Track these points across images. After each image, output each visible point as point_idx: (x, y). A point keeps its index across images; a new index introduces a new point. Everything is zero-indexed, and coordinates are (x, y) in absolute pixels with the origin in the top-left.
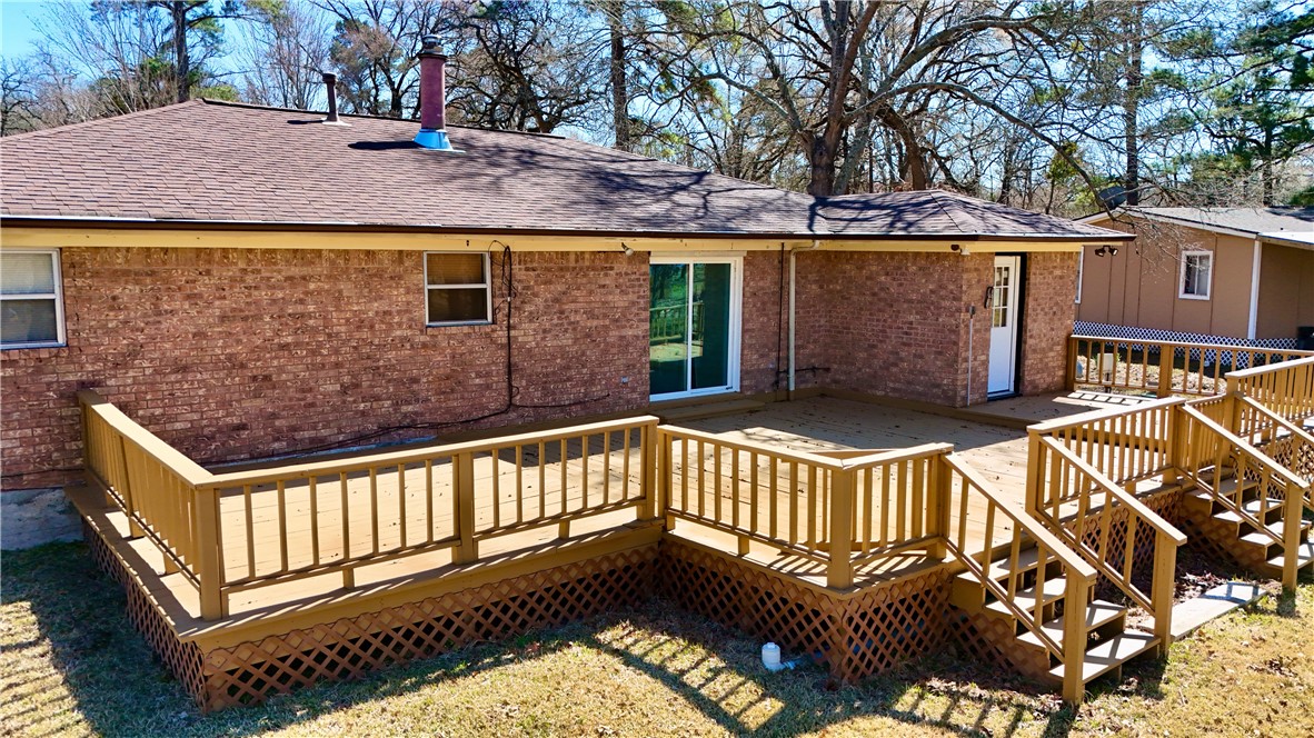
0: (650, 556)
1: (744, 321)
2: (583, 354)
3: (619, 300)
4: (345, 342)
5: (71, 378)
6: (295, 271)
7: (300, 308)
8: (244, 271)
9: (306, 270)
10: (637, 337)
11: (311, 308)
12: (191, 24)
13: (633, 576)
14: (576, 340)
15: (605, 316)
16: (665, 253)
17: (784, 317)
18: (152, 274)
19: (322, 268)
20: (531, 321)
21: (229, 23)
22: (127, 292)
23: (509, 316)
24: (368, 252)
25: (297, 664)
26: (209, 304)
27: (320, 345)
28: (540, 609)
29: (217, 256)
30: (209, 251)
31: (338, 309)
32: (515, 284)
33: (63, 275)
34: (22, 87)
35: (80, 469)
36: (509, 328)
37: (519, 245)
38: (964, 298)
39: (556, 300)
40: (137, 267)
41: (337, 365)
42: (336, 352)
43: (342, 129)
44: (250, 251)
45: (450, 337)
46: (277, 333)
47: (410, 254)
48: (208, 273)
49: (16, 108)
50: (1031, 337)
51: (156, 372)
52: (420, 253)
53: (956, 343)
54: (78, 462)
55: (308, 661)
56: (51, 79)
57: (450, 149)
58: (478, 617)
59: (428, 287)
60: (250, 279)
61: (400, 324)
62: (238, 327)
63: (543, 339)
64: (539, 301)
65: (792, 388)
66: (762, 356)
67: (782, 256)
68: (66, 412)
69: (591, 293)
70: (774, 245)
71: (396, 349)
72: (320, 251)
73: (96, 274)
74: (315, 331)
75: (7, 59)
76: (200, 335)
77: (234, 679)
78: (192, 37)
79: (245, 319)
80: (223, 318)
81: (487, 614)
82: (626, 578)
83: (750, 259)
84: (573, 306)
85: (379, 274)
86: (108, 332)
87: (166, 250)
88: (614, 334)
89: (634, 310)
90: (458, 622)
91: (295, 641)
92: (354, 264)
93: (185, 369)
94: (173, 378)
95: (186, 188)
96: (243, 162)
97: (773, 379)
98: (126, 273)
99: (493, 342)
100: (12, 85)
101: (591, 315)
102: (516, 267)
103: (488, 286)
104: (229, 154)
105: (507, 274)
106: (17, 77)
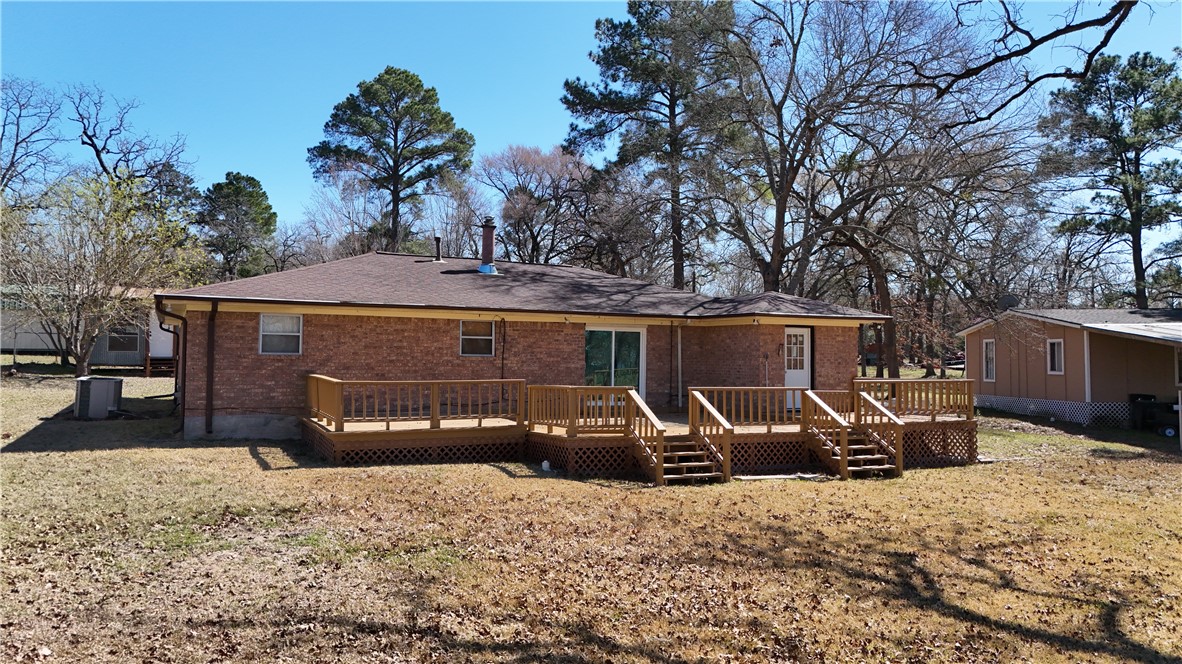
0: (521, 441)
1: (648, 364)
2: (545, 375)
3: (566, 348)
4: (420, 361)
5: (303, 368)
6: (399, 327)
7: (400, 344)
8: (376, 326)
9: (403, 327)
10: (577, 368)
11: (405, 344)
12: (403, 200)
13: (512, 448)
14: (540, 368)
15: (559, 356)
16: (595, 324)
17: (674, 363)
18: (337, 326)
19: (411, 326)
20: (515, 356)
21: (426, 197)
22: (327, 333)
23: (503, 353)
24: (433, 320)
25: (366, 453)
26: (360, 340)
27: (408, 361)
28: (466, 453)
29: (365, 319)
30: (363, 317)
31: (418, 345)
32: (507, 337)
33: (304, 326)
34: (296, 244)
35: (303, 408)
36: (503, 359)
37: (509, 318)
38: (762, 350)
39: (530, 346)
40: (332, 323)
41: (416, 371)
42: (415, 365)
43: (442, 264)
44: (379, 317)
45: (472, 362)
46: (389, 355)
47: (453, 321)
48: (361, 326)
49: (291, 259)
50: (820, 376)
51: (336, 369)
52: (459, 320)
53: (758, 376)
54: (302, 405)
55: (370, 454)
56: (314, 239)
57: (496, 273)
58: (439, 451)
59: (461, 337)
60: (378, 330)
61: (447, 354)
62: (371, 351)
63: (522, 366)
64: (520, 346)
65: (680, 405)
66: (660, 385)
67: (672, 329)
68: (300, 383)
69: (549, 344)
70: (666, 322)
71: (444, 366)
72: (410, 318)
73: (316, 325)
74: (406, 354)
75: (289, 226)
76: (355, 353)
77: (344, 454)
78: (403, 208)
79: (375, 347)
80: (366, 347)
81: (443, 450)
82: (509, 448)
83: (650, 329)
84: (539, 350)
85: (438, 330)
86: (319, 350)
87: (344, 316)
88: (563, 366)
89: (576, 354)
90: (430, 451)
91: (366, 445)
92: (426, 325)
93: (348, 368)
94: (343, 372)
95: (356, 291)
96: (385, 280)
97: (667, 399)
98: (328, 325)
99: (494, 365)
100: (290, 243)
101: (549, 355)
102: (508, 329)
103: (493, 338)
104: (378, 277)
105: (502, 332)
106: (293, 238)
